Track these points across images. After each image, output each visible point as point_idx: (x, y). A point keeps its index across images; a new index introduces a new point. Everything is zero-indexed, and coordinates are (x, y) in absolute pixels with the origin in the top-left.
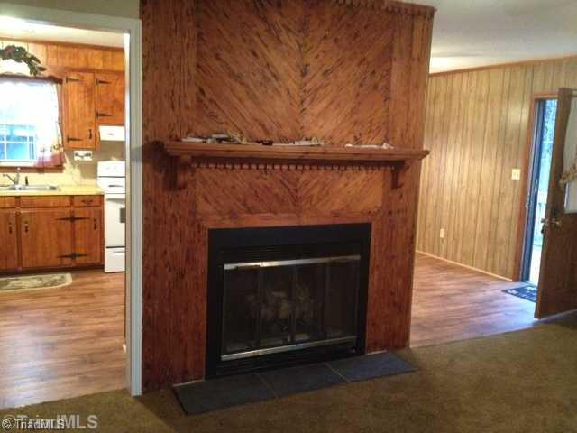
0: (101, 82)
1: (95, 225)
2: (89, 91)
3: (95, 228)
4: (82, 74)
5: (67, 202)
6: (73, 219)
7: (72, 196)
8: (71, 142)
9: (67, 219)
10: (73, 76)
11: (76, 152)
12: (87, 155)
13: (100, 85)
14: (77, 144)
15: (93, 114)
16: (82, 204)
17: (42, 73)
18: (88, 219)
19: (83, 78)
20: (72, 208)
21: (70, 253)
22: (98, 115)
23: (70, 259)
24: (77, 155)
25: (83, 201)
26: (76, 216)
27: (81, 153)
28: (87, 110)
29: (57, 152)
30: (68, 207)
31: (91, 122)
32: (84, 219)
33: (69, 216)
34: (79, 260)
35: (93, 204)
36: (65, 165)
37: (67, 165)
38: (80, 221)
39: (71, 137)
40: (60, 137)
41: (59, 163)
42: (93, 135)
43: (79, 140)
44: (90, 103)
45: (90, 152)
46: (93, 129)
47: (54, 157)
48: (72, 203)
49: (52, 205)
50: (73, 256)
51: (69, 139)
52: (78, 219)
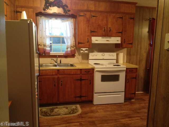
0: (93, 16)
1: (90, 83)
2: (88, 21)
3: (90, 84)
4: (85, 13)
5: (79, 72)
6: (81, 80)
7: (81, 69)
8: (80, 44)
9: (79, 80)
10: (82, 14)
11: (81, 49)
12: (86, 50)
13: (93, 18)
14: (82, 45)
15: (89, 31)
16: (85, 73)
17: (69, 13)
18: (87, 80)
19: (86, 14)
20: (81, 75)
21: (79, 96)
22: (92, 32)
23: (79, 98)
24: (82, 50)
25: (86, 72)
26: (82, 78)
27: (84, 49)
28: (87, 29)
29: (73, 49)
30: (79, 74)
31: (88, 36)
32: (86, 80)
33: (79, 79)
34: (83, 99)
35: (89, 73)
36: (75, 54)
37: (76, 54)
38: (84, 81)
39: (80, 42)
40: (74, 42)
41: (73, 54)
42: (89, 41)
43: (83, 43)
44: (88, 26)
45: (87, 49)
46: (89, 38)
47: (71, 51)
48: (81, 73)
49: (72, 73)
50: (80, 97)
51: (79, 43)
52: (83, 80)
